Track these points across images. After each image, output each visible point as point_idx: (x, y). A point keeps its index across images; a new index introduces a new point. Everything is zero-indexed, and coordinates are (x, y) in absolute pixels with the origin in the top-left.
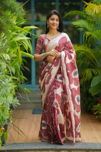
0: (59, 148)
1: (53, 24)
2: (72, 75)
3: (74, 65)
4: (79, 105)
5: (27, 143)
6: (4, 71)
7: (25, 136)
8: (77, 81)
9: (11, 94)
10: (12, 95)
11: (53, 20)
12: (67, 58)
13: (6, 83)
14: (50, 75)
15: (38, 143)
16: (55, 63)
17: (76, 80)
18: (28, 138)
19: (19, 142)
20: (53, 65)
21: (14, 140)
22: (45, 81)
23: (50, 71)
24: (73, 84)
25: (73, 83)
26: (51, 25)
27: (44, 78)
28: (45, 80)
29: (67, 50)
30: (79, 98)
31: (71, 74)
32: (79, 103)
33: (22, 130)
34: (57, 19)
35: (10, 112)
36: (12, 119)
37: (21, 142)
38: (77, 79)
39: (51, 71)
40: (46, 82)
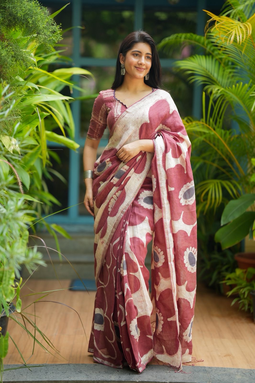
0: (137, 381)
1: (139, 67)
2: (180, 197)
3: (185, 172)
4: (193, 272)
5: (56, 365)
6: (6, 179)
7: (52, 346)
8: (192, 213)
9: (21, 240)
10: (23, 242)
11: (137, 55)
12: (170, 154)
13: (11, 210)
14: (122, 193)
15: (86, 365)
16: (137, 165)
17: (189, 209)
18: (58, 352)
19: (35, 363)
20: (133, 170)
21: (23, 356)
22: (107, 207)
23: (122, 183)
24: (181, 220)
25: (180, 218)
26: (133, 68)
27: (107, 201)
28: (108, 204)
29: (169, 134)
30: (193, 255)
31: (178, 195)
32: (192, 269)
33: (43, 332)
34: (147, 54)
35: (16, 286)
36: (21, 304)
37: (40, 363)
38: (190, 207)
39: (125, 184)
40: (110, 210)
